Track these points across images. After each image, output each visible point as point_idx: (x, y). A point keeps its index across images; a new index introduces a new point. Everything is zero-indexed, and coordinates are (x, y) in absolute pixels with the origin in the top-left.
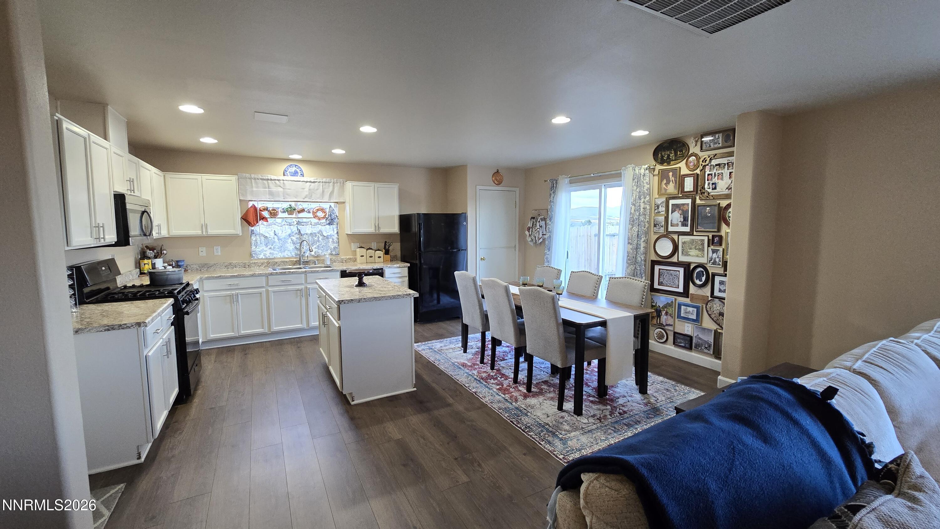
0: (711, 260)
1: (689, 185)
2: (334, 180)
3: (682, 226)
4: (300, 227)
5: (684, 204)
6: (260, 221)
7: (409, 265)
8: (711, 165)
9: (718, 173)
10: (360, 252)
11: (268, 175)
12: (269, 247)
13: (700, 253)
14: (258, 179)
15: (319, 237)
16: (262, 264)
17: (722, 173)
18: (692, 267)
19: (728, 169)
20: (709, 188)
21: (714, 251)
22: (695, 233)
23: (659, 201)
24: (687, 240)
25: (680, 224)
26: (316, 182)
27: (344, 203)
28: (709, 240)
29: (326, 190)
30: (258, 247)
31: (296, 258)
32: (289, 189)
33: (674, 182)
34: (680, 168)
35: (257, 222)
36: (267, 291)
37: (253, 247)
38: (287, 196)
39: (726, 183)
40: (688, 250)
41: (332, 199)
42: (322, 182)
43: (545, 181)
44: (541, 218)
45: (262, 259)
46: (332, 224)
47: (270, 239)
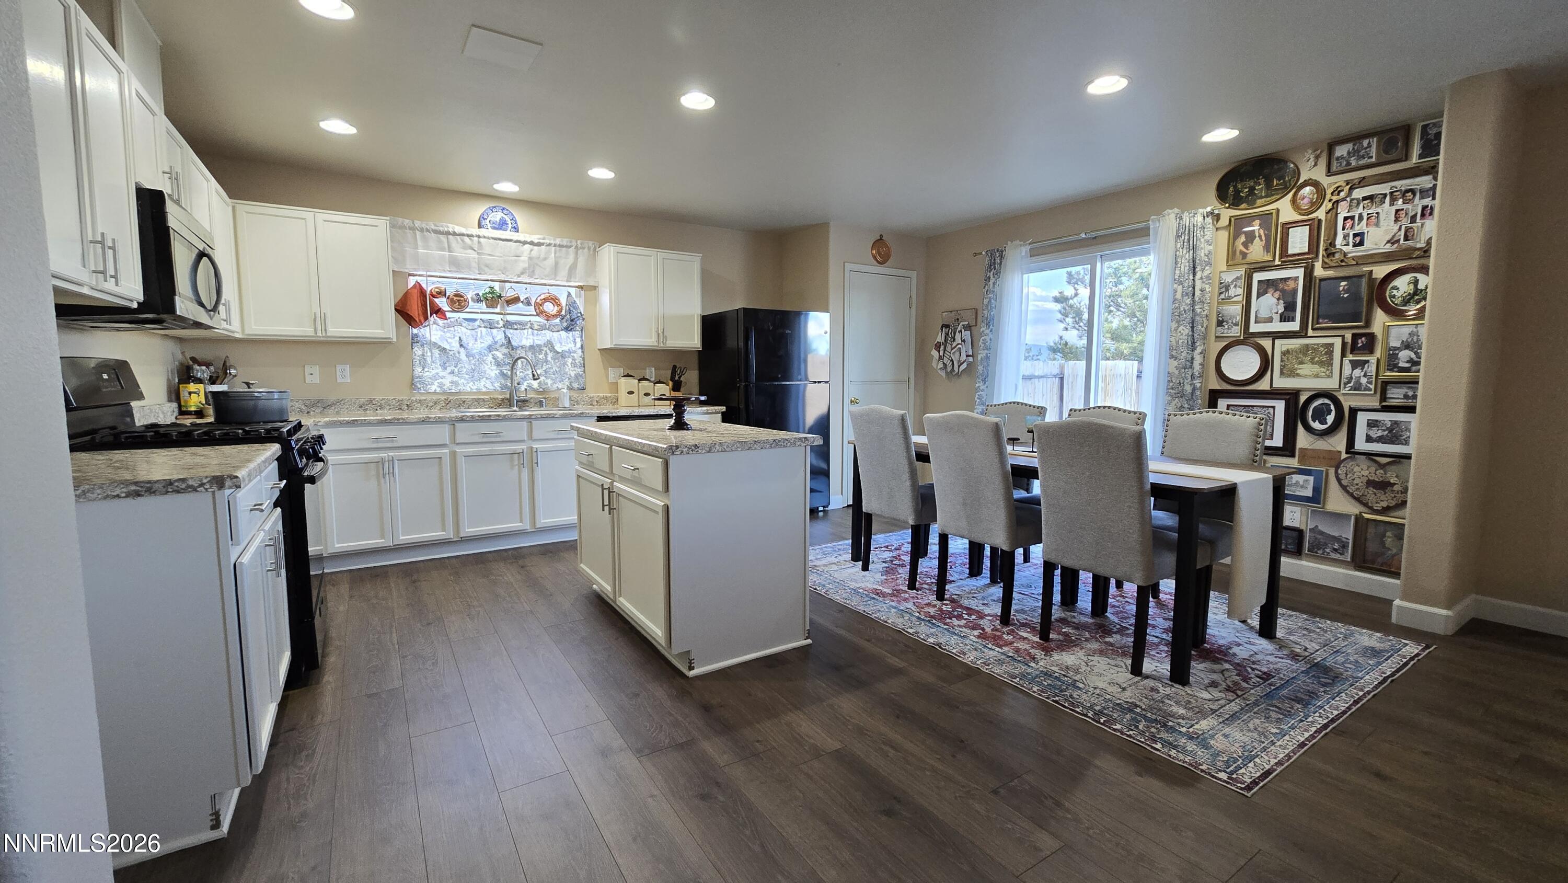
0: (1349, 382)
1: (1299, 241)
2: (577, 242)
3: (1281, 321)
4: (510, 333)
5: (1286, 279)
6: (431, 316)
7: (725, 410)
8: (1352, 200)
9: (1368, 214)
10: (626, 384)
11: (449, 225)
12: (449, 369)
13: (1322, 369)
14: (428, 230)
15: (546, 354)
16: (436, 403)
17: (1377, 213)
18: (1303, 398)
19: (1392, 204)
20: (1345, 245)
21: (1355, 365)
22: (1310, 332)
23: (1228, 278)
24: (1293, 347)
25: (1277, 317)
26: (543, 244)
27: (595, 288)
28: (1344, 344)
29: (562, 261)
30: (426, 369)
31: (501, 393)
32: (490, 255)
33: (1263, 238)
34: (1278, 210)
35: (426, 318)
36: (453, 454)
37: (418, 370)
38: (486, 269)
39: (1386, 231)
40: (1296, 366)
41: (572, 280)
42: (555, 245)
43: (976, 254)
44: (963, 325)
45: (435, 393)
46: (571, 330)
47: (451, 353)
